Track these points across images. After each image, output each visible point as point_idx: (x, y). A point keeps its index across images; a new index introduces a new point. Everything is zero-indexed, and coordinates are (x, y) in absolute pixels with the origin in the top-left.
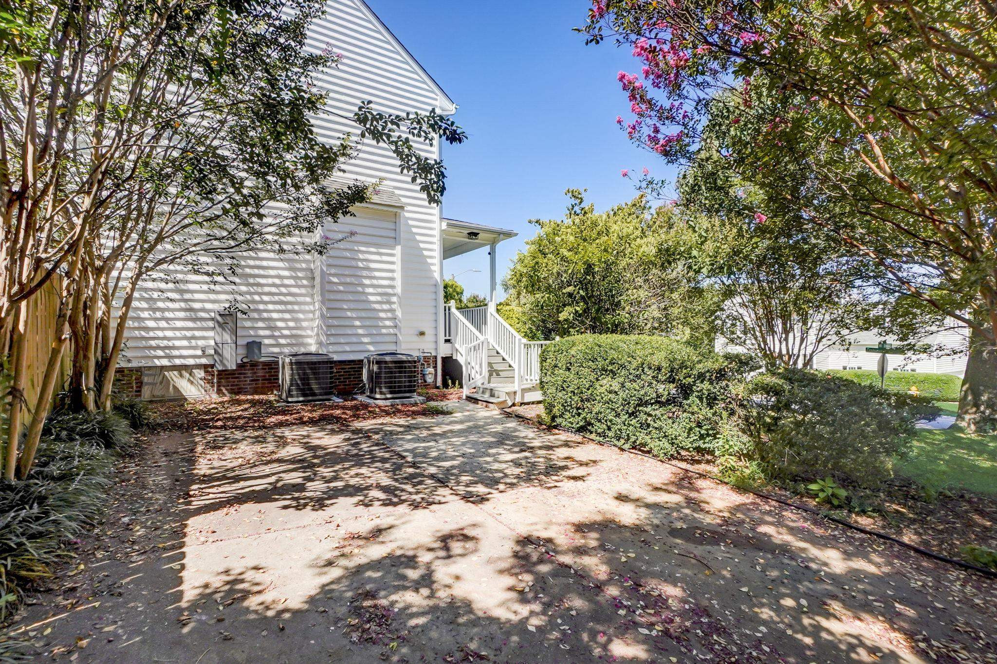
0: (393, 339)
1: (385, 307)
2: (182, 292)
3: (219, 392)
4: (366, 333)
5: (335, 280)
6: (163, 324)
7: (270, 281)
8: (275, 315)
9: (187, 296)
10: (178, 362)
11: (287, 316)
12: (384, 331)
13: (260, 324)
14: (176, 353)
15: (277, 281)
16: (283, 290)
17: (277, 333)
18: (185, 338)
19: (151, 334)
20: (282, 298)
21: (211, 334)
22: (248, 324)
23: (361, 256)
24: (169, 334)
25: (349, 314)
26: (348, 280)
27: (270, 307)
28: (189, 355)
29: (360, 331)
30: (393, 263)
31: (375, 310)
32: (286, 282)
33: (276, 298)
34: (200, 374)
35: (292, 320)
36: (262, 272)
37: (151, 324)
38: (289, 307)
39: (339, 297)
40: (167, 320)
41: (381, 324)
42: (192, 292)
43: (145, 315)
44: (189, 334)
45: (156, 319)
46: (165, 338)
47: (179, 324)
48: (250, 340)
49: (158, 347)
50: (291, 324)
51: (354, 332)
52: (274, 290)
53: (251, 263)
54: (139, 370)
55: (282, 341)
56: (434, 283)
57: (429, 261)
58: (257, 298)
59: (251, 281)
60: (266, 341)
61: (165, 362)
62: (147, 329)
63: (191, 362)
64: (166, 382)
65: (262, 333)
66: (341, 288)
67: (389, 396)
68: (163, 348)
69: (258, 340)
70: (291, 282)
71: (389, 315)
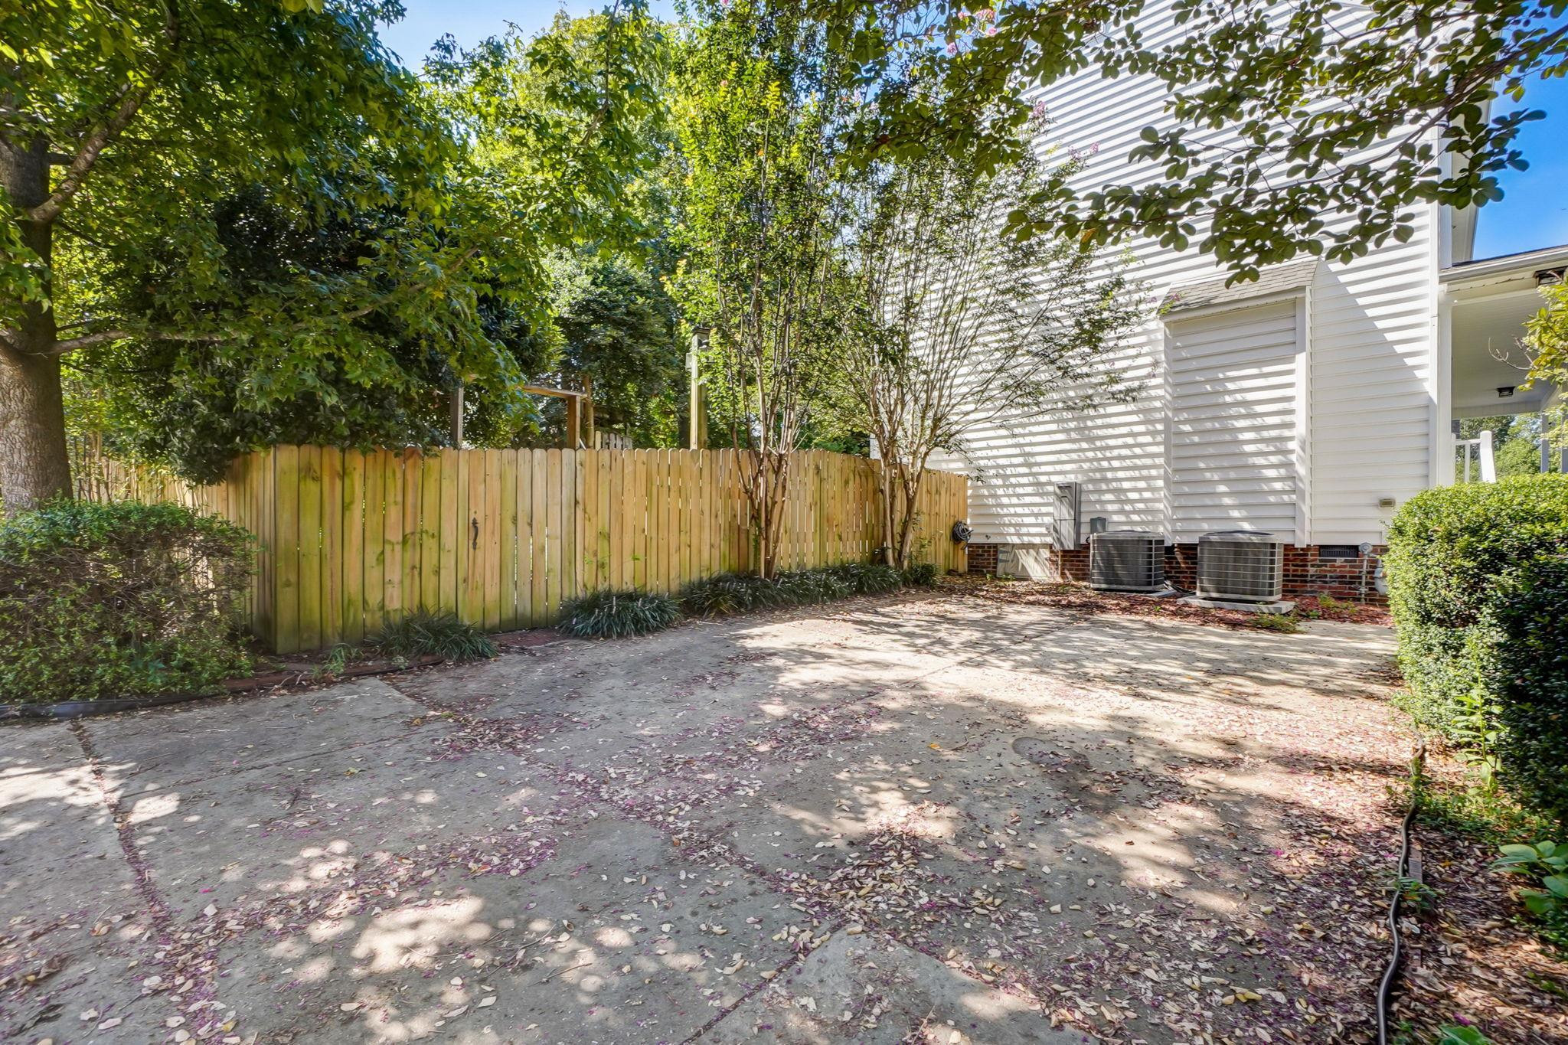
0: (1289, 512)
1: (1274, 459)
2: (1030, 465)
3: (1063, 575)
4: (1236, 502)
5: (1187, 428)
6: (1014, 500)
7: (1120, 441)
8: (1126, 485)
9: (1035, 469)
10: (1026, 539)
11: (1142, 484)
12: (1272, 499)
13: (1109, 497)
14: (1024, 530)
15: (1130, 441)
16: (1138, 451)
17: (1128, 507)
18: (1033, 514)
19: (1005, 511)
20: (1138, 462)
21: (1051, 509)
22: (1093, 497)
23: (1230, 386)
24: (1019, 510)
25: (1208, 475)
26: (1209, 425)
27: (1121, 474)
28: (1037, 534)
29: (1227, 501)
30: (1291, 385)
31: (1254, 466)
32: (1141, 439)
33: (1128, 463)
34: (1045, 554)
35: (1148, 489)
36: (1110, 431)
37: (1005, 500)
38: (1145, 473)
39: (1191, 452)
40: (1018, 496)
41: (1266, 488)
42: (1039, 464)
43: (1000, 492)
44: (1036, 510)
45: (1009, 496)
46: (1016, 515)
47: (1028, 500)
48: (1095, 516)
49: (1011, 525)
50: (1147, 495)
51: (1217, 502)
52: (1125, 452)
53: (1099, 422)
54: (995, 546)
55: (1135, 518)
56: (1423, 403)
57: (1409, 361)
58: (1105, 464)
59: (1098, 443)
60: (1115, 518)
61: (1016, 540)
62: (1002, 506)
63: (1037, 540)
64: (1016, 559)
65: (1110, 507)
66: (1196, 439)
67: (1214, 595)
68: (1015, 525)
69: (1103, 516)
70: (1148, 439)
71: (1283, 472)
